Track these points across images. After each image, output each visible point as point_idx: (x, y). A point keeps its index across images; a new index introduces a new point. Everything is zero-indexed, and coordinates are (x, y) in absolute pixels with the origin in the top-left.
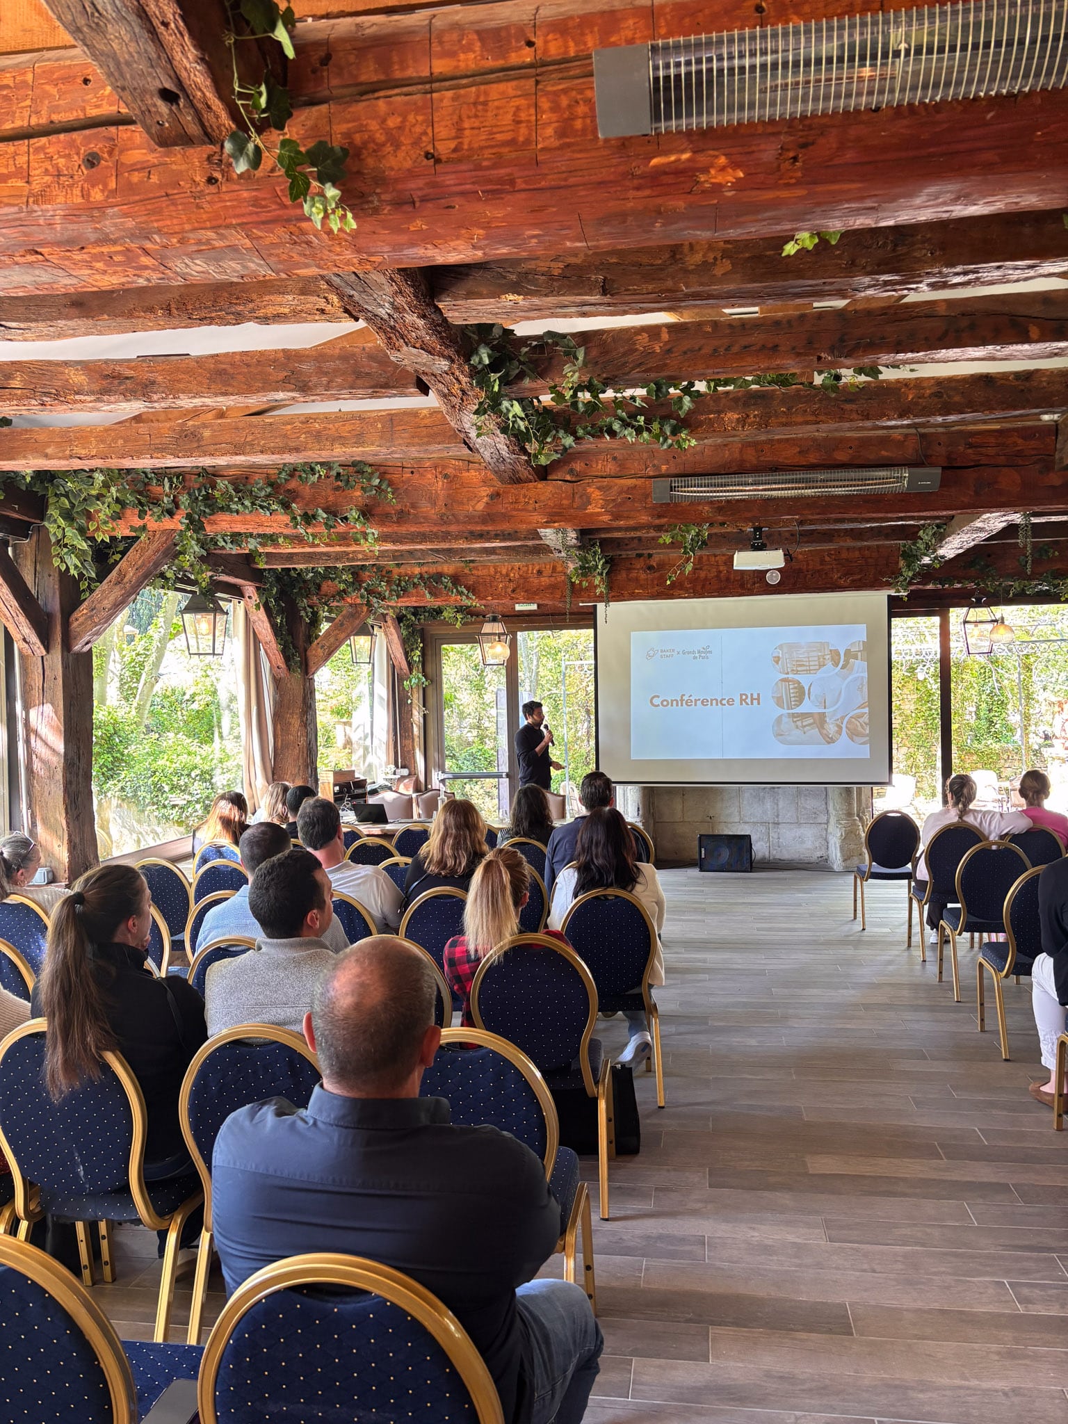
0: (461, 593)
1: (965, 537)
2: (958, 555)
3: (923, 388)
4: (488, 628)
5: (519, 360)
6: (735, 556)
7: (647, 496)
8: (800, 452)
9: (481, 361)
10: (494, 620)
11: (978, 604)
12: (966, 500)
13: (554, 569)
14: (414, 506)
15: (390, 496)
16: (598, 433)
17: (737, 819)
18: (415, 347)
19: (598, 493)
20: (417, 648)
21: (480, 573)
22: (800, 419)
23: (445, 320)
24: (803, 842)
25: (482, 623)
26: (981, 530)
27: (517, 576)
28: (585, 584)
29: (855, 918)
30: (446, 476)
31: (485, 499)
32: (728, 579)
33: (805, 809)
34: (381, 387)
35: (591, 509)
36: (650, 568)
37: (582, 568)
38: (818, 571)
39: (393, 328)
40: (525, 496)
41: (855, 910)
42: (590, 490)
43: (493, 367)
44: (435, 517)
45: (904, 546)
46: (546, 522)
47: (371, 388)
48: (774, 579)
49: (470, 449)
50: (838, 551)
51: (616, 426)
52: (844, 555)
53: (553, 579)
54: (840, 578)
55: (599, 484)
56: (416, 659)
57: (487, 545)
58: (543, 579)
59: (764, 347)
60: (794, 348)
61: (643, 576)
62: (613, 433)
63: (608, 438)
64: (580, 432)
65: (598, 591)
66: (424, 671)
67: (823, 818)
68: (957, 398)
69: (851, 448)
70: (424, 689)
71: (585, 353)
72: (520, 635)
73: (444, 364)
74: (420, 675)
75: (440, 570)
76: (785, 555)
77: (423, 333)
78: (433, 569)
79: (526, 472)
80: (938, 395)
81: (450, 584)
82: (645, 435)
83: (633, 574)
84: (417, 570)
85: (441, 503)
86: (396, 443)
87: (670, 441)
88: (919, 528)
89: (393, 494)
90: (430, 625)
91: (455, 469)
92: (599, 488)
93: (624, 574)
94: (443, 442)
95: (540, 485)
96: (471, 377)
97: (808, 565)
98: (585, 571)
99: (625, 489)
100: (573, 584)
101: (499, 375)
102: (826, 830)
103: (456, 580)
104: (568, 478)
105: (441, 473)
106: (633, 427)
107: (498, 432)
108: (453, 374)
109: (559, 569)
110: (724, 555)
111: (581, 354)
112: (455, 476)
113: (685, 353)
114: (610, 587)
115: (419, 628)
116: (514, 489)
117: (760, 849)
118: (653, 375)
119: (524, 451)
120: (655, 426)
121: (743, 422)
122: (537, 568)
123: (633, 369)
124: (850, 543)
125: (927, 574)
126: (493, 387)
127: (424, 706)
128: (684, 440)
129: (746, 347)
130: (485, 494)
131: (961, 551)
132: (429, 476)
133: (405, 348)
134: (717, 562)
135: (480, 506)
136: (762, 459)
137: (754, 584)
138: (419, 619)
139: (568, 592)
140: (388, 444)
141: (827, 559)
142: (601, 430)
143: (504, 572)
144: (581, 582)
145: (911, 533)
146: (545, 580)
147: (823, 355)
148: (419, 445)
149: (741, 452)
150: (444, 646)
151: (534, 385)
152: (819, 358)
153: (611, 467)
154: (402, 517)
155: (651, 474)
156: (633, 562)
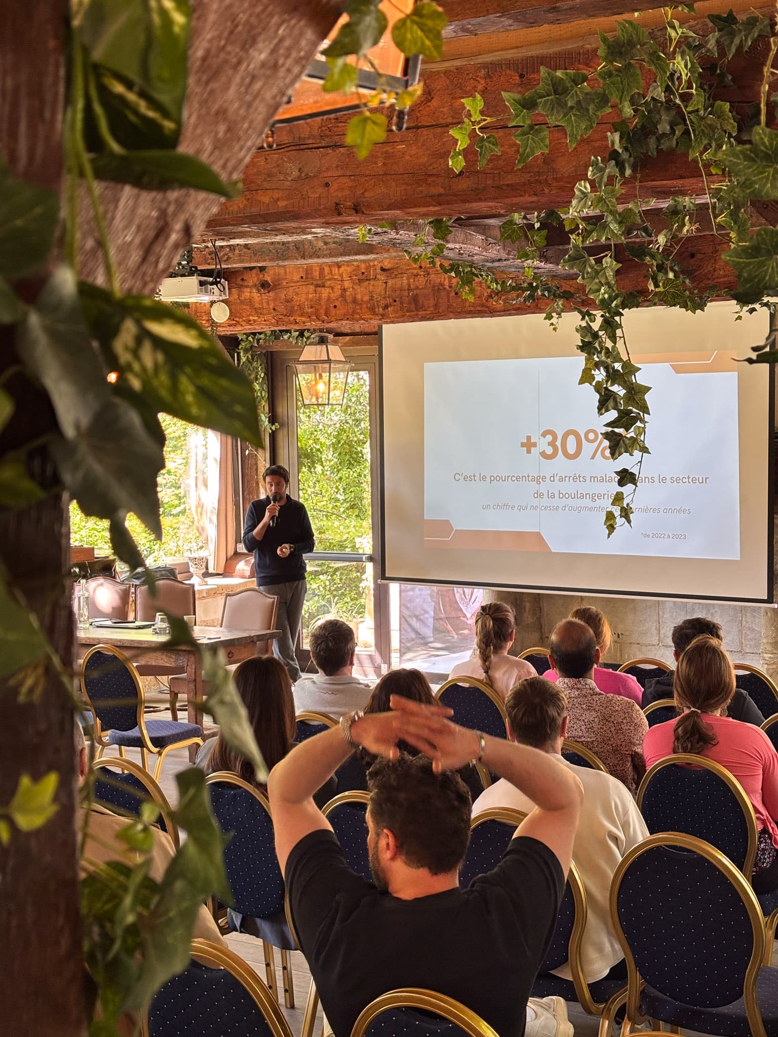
66: (271, 411)
70: (271, 435)
74: (263, 418)
156: (245, 278)
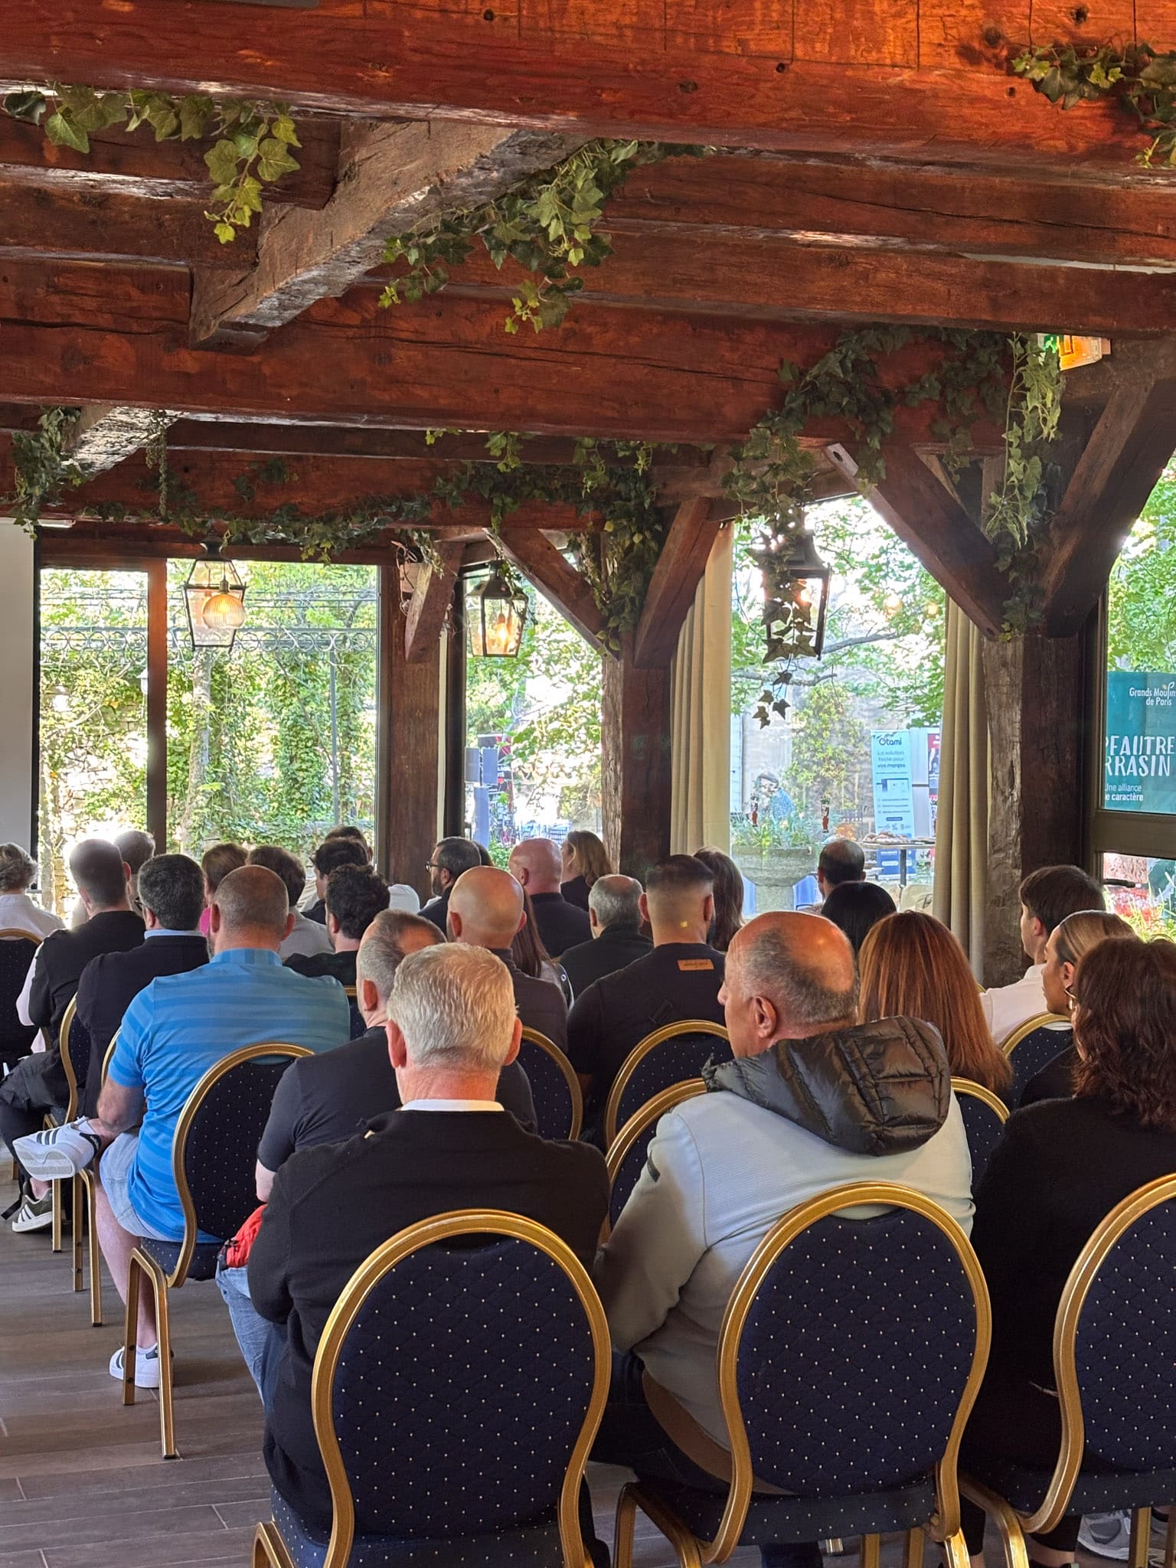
1: (112, 437)
2: (118, 465)
11: (213, 555)
12: (48, 380)
26: (132, 427)
88: (35, 412)
125: (69, 494)
131: (119, 459)
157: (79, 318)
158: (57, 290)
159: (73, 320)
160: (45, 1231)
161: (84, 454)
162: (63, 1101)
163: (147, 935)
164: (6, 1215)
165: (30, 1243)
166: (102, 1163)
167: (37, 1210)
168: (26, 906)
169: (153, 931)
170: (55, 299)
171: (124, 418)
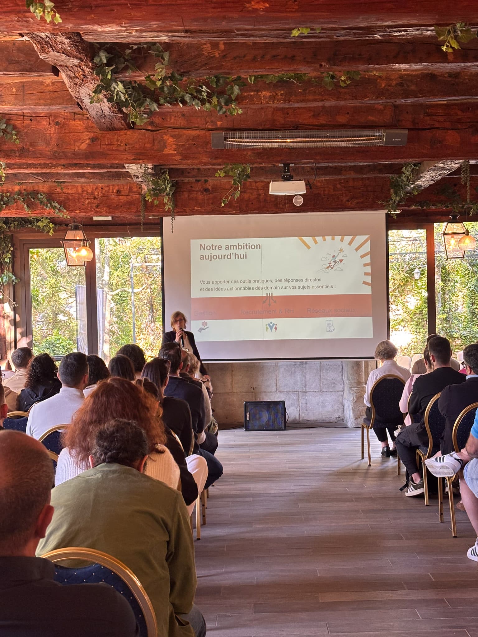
0: (54, 208)
1: (433, 174)
2: (432, 185)
3: (391, 80)
4: (70, 235)
5: (124, 58)
6: (270, 185)
7: (207, 143)
8: (313, 116)
9: (101, 60)
10: (76, 228)
11: (454, 220)
12: (425, 151)
13: (131, 189)
14: (32, 145)
15: (14, 137)
16: (173, 101)
17: (274, 389)
18: (58, 52)
19: (171, 140)
20: (8, 252)
21: (70, 191)
22: (311, 98)
23: (82, 39)
24: (324, 406)
25: (65, 231)
26: (443, 169)
27: (100, 194)
28: (156, 202)
29: (363, 458)
30: (57, 124)
31: (87, 142)
32: (265, 200)
33: (327, 380)
34: (27, 71)
35: (166, 151)
36: (206, 190)
37: (154, 190)
38: (332, 195)
39: (47, 42)
40: (117, 140)
41: (363, 453)
42: (165, 137)
43: (108, 64)
44: (49, 153)
45: (393, 178)
46: (134, 159)
47: (19, 71)
48: (299, 202)
49: (81, 108)
50: (347, 181)
51: (187, 98)
52: (351, 184)
53: (129, 197)
54: (348, 201)
55: (173, 133)
56: (7, 260)
57: (81, 171)
58: (121, 197)
59: (286, 57)
60: (305, 59)
61: (201, 197)
62: (184, 102)
63: (181, 105)
64: (162, 101)
65: (166, 208)
66: (13, 271)
67: (340, 387)
68: (413, 87)
69: (348, 113)
70: (14, 286)
71: (170, 56)
72: (97, 241)
73: (76, 62)
74: (11, 275)
75: (36, 188)
76: (306, 185)
77: (67, 46)
78: (30, 188)
79: (120, 124)
80: (401, 84)
81: (45, 200)
82: (207, 105)
83: (194, 195)
84: (17, 188)
85: (53, 143)
86: (27, 103)
87: (224, 110)
88: (400, 166)
89: (16, 135)
90: (19, 232)
91: (64, 119)
92: (172, 136)
93: (186, 195)
94: (62, 104)
95: (129, 132)
96: (92, 69)
97: (324, 190)
98: (157, 192)
99: (191, 138)
100: (146, 202)
101: (112, 68)
102: (342, 396)
103: (50, 197)
104: (150, 128)
105: (53, 121)
106: (199, 99)
107: (105, 100)
108: (80, 66)
109: (135, 189)
110: (262, 182)
111: (166, 56)
112: (64, 124)
113: (235, 58)
114: (176, 205)
115: (9, 234)
116: (109, 135)
117: (292, 413)
118: (214, 72)
119: (121, 112)
120: (215, 100)
121: (273, 98)
122: (116, 188)
123: (201, 67)
124: (353, 175)
125: (410, 199)
126: (107, 75)
127: (14, 301)
128: (234, 109)
129: (274, 56)
130: (87, 138)
131: (432, 183)
132: (45, 123)
133: (52, 53)
134: (257, 187)
135: (84, 146)
136: (288, 119)
137: (285, 204)
138: (9, 227)
139: (142, 208)
140: (21, 104)
141: (338, 186)
142: (177, 100)
143: (90, 191)
144: (153, 200)
145: (397, 170)
146: (123, 198)
147: (323, 64)
148: (45, 105)
149: (273, 114)
150: (31, 250)
151: (134, 74)
152: (321, 65)
153: (181, 122)
154: (23, 152)
155: (210, 127)
156: (193, 186)
157: (437, 125)
158: (428, 115)
159: (435, 126)
160: (421, 496)
161: (419, 182)
162: (426, 444)
163: (467, 378)
164: (401, 490)
165: (414, 501)
166: (465, 471)
167: (416, 488)
168: (395, 364)
169: (470, 376)
170: (427, 118)
171: (442, 165)
